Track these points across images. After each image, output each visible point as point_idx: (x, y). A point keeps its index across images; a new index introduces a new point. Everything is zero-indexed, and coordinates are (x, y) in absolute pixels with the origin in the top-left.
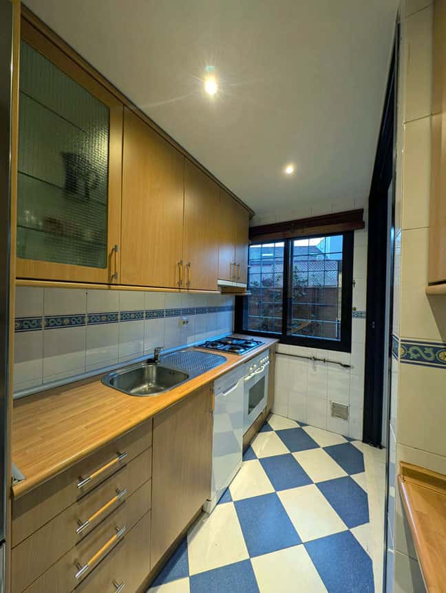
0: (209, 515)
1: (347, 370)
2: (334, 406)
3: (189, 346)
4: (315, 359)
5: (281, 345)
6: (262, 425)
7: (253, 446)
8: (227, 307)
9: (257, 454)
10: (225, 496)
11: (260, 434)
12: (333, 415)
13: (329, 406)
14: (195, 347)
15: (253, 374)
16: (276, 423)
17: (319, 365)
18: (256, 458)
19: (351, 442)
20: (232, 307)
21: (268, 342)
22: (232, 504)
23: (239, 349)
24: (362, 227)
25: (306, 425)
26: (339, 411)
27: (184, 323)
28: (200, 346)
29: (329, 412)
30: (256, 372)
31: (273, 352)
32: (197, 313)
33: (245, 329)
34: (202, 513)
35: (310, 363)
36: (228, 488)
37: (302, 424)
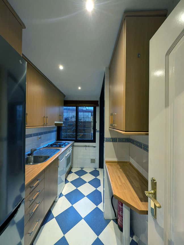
0: (57, 202)
1: (95, 148)
2: (92, 160)
3: (41, 147)
4: (86, 146)
5: (75, 143)
6: (69, 172)
7: (67, 179)
8: (54, 131)
9: (69, 181)
10: (61, 195)
11: (69, 175)
12: (91, 162)
13: (90, 160)
14: (44, 147)
15: (68, 154)
16: (74, 170)
17: (87, 148)
18: (69, 182)
19: (96, 169)
20: (56, 130)
21: (71, 143)
22: (64, 197)
23: (62, 146)
24: (98, 106)
25: (83, 168)
26: (93, 161)
27: (40, 138)
28: (46, 147)
29: (90, 161)
30: (68, 153)
31: (73, 146)
32: (44, 134)
33: (61, 139)
34: (55, 202)
35: (84, 148)
36: (61, 193)
37: (82, 168)
